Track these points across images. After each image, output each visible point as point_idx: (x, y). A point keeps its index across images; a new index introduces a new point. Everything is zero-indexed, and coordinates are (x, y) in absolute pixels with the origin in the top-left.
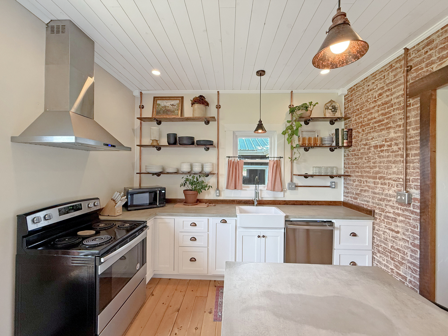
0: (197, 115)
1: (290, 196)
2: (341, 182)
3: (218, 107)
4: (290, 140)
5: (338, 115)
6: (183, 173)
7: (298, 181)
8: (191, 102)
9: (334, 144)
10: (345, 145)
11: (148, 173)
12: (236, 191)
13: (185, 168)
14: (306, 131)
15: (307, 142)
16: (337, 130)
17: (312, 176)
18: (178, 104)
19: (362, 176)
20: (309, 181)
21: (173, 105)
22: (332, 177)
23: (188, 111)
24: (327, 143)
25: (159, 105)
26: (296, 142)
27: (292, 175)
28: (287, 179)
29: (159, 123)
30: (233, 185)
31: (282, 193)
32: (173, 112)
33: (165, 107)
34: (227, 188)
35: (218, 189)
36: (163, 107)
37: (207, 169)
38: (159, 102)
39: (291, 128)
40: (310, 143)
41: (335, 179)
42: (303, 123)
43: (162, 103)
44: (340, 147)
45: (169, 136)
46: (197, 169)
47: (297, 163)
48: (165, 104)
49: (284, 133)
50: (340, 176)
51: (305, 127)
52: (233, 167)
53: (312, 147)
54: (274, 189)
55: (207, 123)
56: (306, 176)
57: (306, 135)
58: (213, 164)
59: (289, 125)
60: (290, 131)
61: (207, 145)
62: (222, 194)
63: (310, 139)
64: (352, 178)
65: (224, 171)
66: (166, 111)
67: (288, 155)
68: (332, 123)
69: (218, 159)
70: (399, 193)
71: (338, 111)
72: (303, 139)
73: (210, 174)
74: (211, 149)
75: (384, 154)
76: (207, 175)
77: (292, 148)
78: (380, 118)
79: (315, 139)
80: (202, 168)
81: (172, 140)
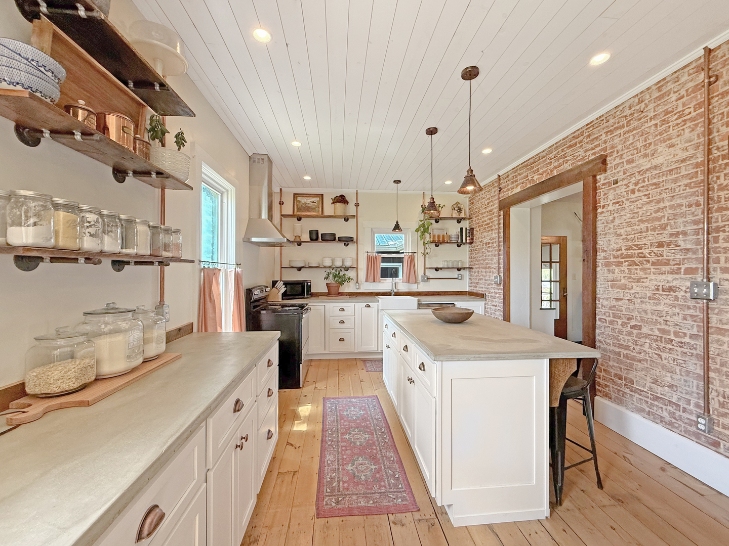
0: (339, 213)
1: (423, 287)
2: (466, 273)
3: (357, 205)
4: (422, 236)
5: (462, 215)
6: (325, 267)
7: (431, 274)
8: (332, 201)
9: (459, 241)
10: (468, 241)
11: (293, 267)
12: (374, 284)
13: (328, 263)
14: (436, 229)
15: (436, 239)
16: (461, 229)
17: (441, 269)
18: (319, 202)
19: (479, 268)
20: (440, 274)
21: (313, 202)
22: (459, 270)
23: (329, 209)
24: (454, 239)
25: (300, 201)
26: (428, 239)
27: (425, 268)
28: (420, 272)
29: (299, 219)
30: (372, 278)
31: (416, 285)
32: (314, 209)
33: (306, 203)
34: (367, 281)
35: (357, 282)
36: (303, 204)
37: (348, 264)
38: (299, 199)
39: (423, 225)
40: (439, 240)
41: (462, 272)
42: (433, 222)
43: (303, 200)
44: (464, 244)
45: (311, 232)
46: (338, 263)
47: (429, 258)
48: (306, 201)
49: (417, 230)
50: (465, 269)
51: (435, 225)
52: (371, 260)
53: (441, 243)
54: (408, 281)
55: (346, 220)
56: (437, 269)
57: (436, 233)
58: (353, 258)
59: (421, 223)
60: (422, 229)
61: (347, 241)
62: (361, 287)
63: (439, 236)
64: (473, 270)
65: (363, 265)
66: (307, 208)
67: (421, 250)
68: (459, 222)
69: (357, 254)
70: (496, 277)
71: (463, 212)
72: (434, 236)
73: (350, 268)
74: (351, 245)
75: (490, 249)
76: (347, 269)
77: (424, 244)
78: (488, 221)
79: (443, 236)
80: (343, 262)
81: (314, 236)
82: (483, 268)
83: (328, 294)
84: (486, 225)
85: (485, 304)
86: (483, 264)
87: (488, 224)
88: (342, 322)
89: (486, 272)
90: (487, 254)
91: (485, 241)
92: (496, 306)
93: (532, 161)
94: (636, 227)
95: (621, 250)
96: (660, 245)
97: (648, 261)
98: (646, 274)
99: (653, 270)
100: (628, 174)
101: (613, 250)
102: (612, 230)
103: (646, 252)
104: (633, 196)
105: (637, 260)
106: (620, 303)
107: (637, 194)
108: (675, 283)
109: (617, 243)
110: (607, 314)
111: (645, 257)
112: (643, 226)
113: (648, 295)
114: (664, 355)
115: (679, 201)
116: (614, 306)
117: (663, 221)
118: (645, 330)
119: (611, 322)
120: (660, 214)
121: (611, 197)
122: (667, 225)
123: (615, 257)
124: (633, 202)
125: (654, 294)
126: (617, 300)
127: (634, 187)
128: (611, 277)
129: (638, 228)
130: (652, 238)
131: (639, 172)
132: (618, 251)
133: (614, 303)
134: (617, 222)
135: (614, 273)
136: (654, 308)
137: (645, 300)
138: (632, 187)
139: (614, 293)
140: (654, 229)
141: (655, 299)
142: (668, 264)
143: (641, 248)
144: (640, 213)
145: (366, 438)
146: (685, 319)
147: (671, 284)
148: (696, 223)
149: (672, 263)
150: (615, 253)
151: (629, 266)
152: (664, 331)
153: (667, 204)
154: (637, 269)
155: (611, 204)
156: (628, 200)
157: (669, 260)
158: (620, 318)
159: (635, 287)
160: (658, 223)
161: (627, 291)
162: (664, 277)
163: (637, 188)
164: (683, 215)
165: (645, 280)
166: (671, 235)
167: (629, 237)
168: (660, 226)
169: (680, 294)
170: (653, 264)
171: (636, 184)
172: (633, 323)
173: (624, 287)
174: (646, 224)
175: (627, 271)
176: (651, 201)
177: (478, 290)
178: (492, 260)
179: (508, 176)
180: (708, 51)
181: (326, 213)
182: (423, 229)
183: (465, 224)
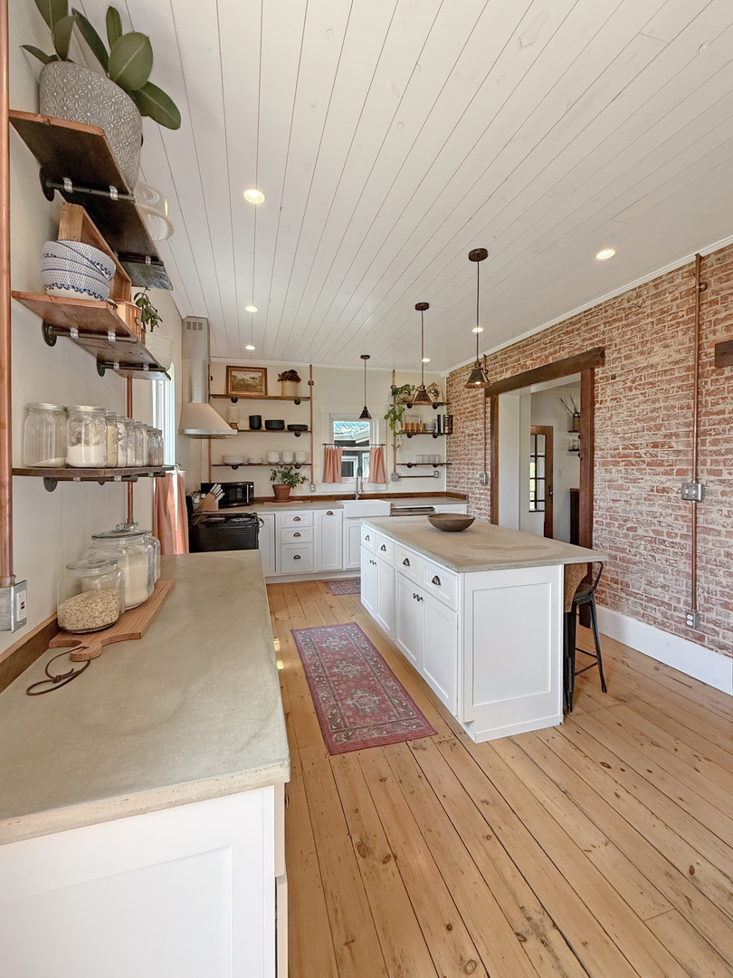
0: (289, 393)
1: (393, 488)
2: (443, 470)
3: (311, 383)
4: (393, 425)
5: (440, 400)
6: (270, 464)
7: (403, 471)
8: (278, 378)
9: (436, 431)
10: (446, 431)
11: (227, 465)
12: (334, 485)
13: (274, 458)
14: (410, 415)
15: (410, 428)
16: (439, 416)
17: (415, 465)
18: (260, 378)
19: (460, 464)
20: (413, 471)
21: (253, 378)
22: (435, 466)
23: (274, 387)
24: (429, 429)
25: (235, 377)
26: (399, 428)
27: (395, 464)
28: (389, 470)
29: (234, 401)
30: (331, 477)
31: (385, 485)
32: (255, 387)
33: (243, 380)
34: (324, 481)
35: (312, 483)
36: (240, 380)
37: (300, 459)
38: (234, 373)
39: (393, 411)
40: (412, 430)
41: (438, 468)
42: (405, 406)
43: (240, 375)
44: (442, 434)
45: (251, 418)
46: (288, 459)
47: (400, 451)
48: (243, 376)
49: (386, 417)
50: (442, 465)
51: (408, 411)
52: (329, 456)
53: (415, 434)
54: (376, 481)
55: (297, 402)
56: (409, 466)
57: (409, 421)
58: (306, 453)
59: (391, 408)
60: (392, 416)
61: (298, 430)
62: (317, 489)
63: (412, 424)
64: (453, 466)
65: (319, 461)
66: (247, 387)
67: (391, 442)
68: (435, 407)
69: (312, 446)
70: (481, 476)
71: (440, 395)
72: (406, 424)
73: (304, 464)
74: (303, 435)
75: (474, 442)
76: (298, 466)
77: (395, 434)
78: (472, 409)
79: (418, 424)
80: (294, 457)
81: (255, 424)
82: (465, 464)
83: (275, 499)
84: (469, 412)
85: (468, 507)
86: (464, 459)
87: (472, 412)
88: (297, 535)
89: (468, 469)
90: (470, 447)
91: (467, 432)
92: (481, 509)
93: (525, 343)
94: (633, 426)
95: (618, 449)
96: (655, 445)
97: (644, 462)
98: (642, 474)
99: (648, 471)
100: (626, 370)
101: (610, 449)
102: (609, 428)
103: (642, 452)
104: (630, 394)
105: (633, 460)
106: (617, 504)
107: (634, 392)
108: (667, 485)
109: (615, 442)
110: (604, 516)
111: (641, 457)
112: (639, 425)
113: (644, 496)
114: (657, 556)
115: (672, 403)
116: (611, 508)
117: (659, 421)
118: (640, 532)
119: (608, 525)
120: (655, 414)
121: (609, 392)
122: (661, 425)
123: (612, 457)
124: (630, 400)
125: (649, 495)
126: (614, 501)
127: (631, 384)
128: (608, 476)
129: (635, 427)
130: (647, 438)
131: (636, 369)
132: (615, 449)
133: (611, 504)
134: (615, 419)
135: (611, 473)
136: (649, 509)
137: (640, 501)
138: (629, 384)
139: (611, 494)
140: (650, 429)
141: (650, 500)
142: (661, 465)
143: (637, 448)
144: (637, 412)
145: (357, 670)
146: (676, 519)
147: (664, 485)
148: (687, 425)
149: (665, 464)
150: (612, 452)
151: (625, 465)
152: (657, 532)
153: (662, 404)
154: (633, 469)
155: (609, 400)
156: (625, 397)
157: (663, 461)
158: (617, 520)
159: (631, 488)
160: (653, 423)
161: (624, 491)
162: (658, 478)
163: (634, 385)
164: (676, 417)
165: (641, 481)
166: (665, 436)
167: (626, 436)
168: (655, 426)
169: (672, 495)
170: (649, 464)
171: (633, 381)
172: (629, 525)
173: (620, 488)
174: (642, 424)
175: (624, 471)
176: (647, 400)
177: (458, 490)
178: (476, 455)
179: (496, 357)
180: (700, 258)
181: (270, 393)
182: (394, 416)
183: (443, 411)
